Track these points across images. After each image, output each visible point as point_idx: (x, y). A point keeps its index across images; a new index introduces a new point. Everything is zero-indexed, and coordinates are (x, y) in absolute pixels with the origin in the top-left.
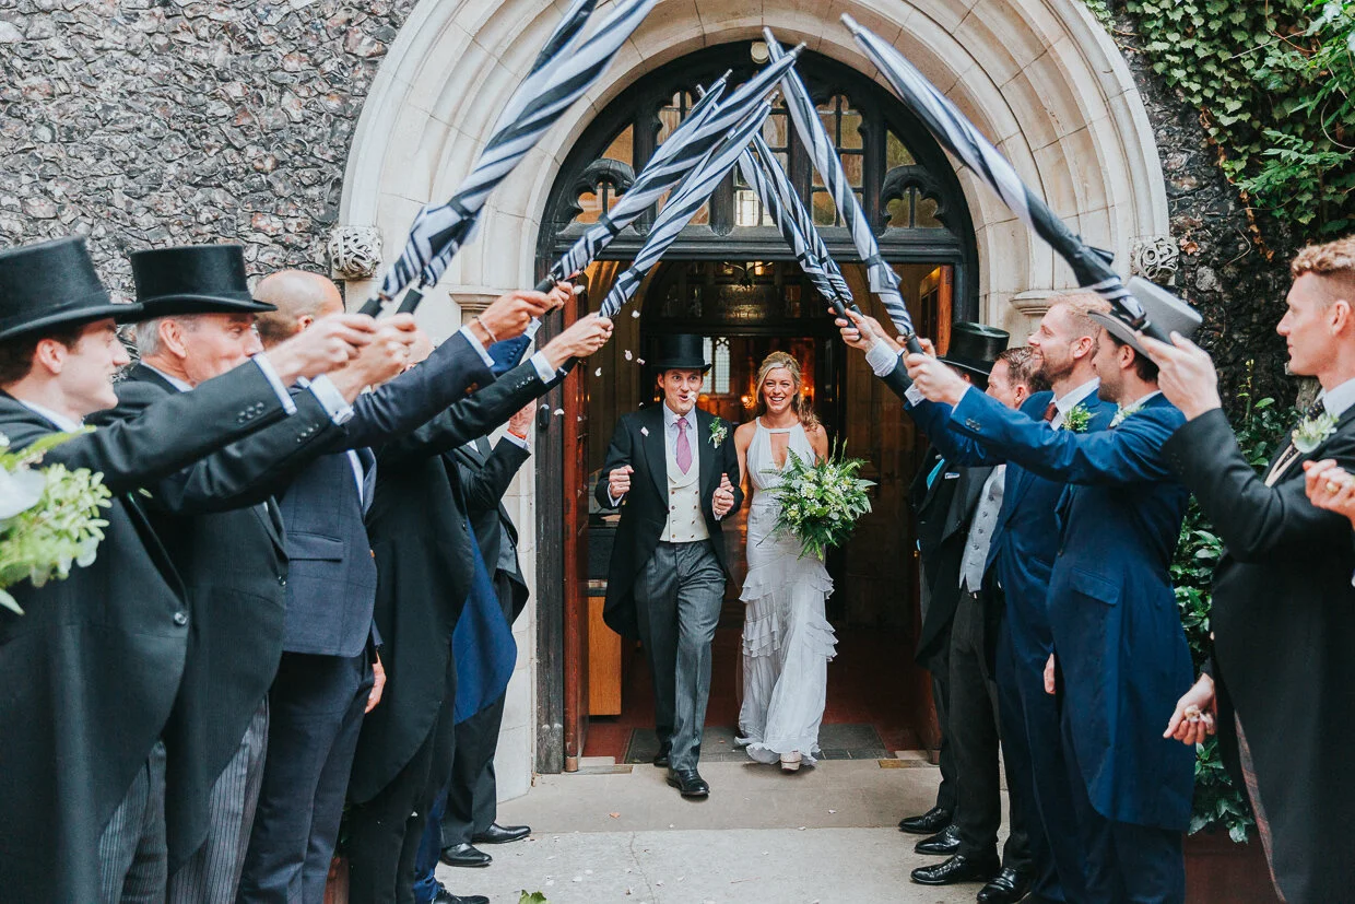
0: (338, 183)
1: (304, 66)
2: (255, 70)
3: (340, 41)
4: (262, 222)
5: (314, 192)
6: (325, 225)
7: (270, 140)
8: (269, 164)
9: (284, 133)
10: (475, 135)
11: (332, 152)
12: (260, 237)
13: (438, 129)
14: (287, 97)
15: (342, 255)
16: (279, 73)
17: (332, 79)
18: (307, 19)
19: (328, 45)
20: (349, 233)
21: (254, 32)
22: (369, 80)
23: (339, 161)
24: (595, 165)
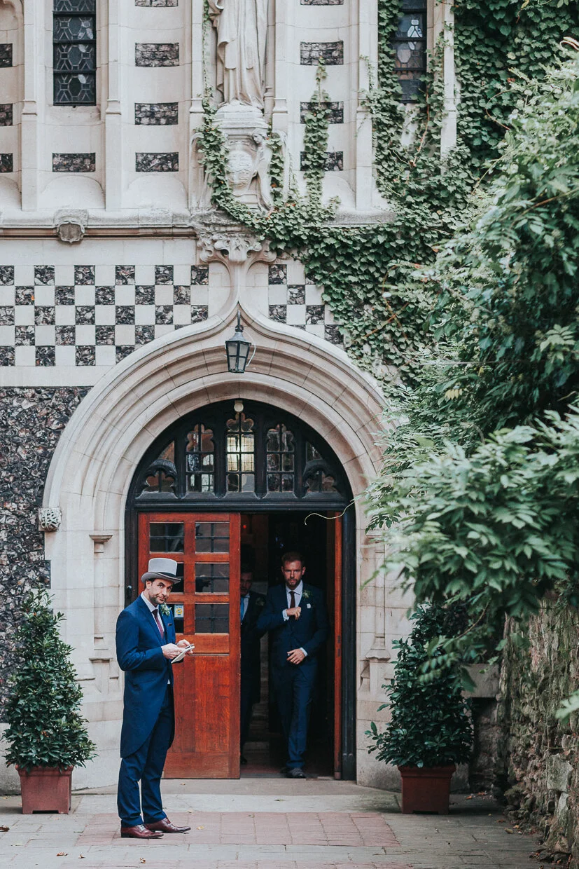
0: (42, 487)
1: (28, 434)
2: (6, 437)
3: (44, 422)
4: (8, 506)
5: (31, 491)
6: (36, 506)
7: (12, 468)
8: (11, 479)
9: (19, 465)
10: (102, 460)
11: (39, 473)
12: (7, 512)
13: (87, 459)
14: (20, 449)
15: (47, 522)
16: (16, 438)
17: (40, 440)
18: (29, 413)
19: (38, 425)
20: (50, 512)
21: (6, 420)
22: (57, 440)
23: (44, 477)
24: (155, 463)
